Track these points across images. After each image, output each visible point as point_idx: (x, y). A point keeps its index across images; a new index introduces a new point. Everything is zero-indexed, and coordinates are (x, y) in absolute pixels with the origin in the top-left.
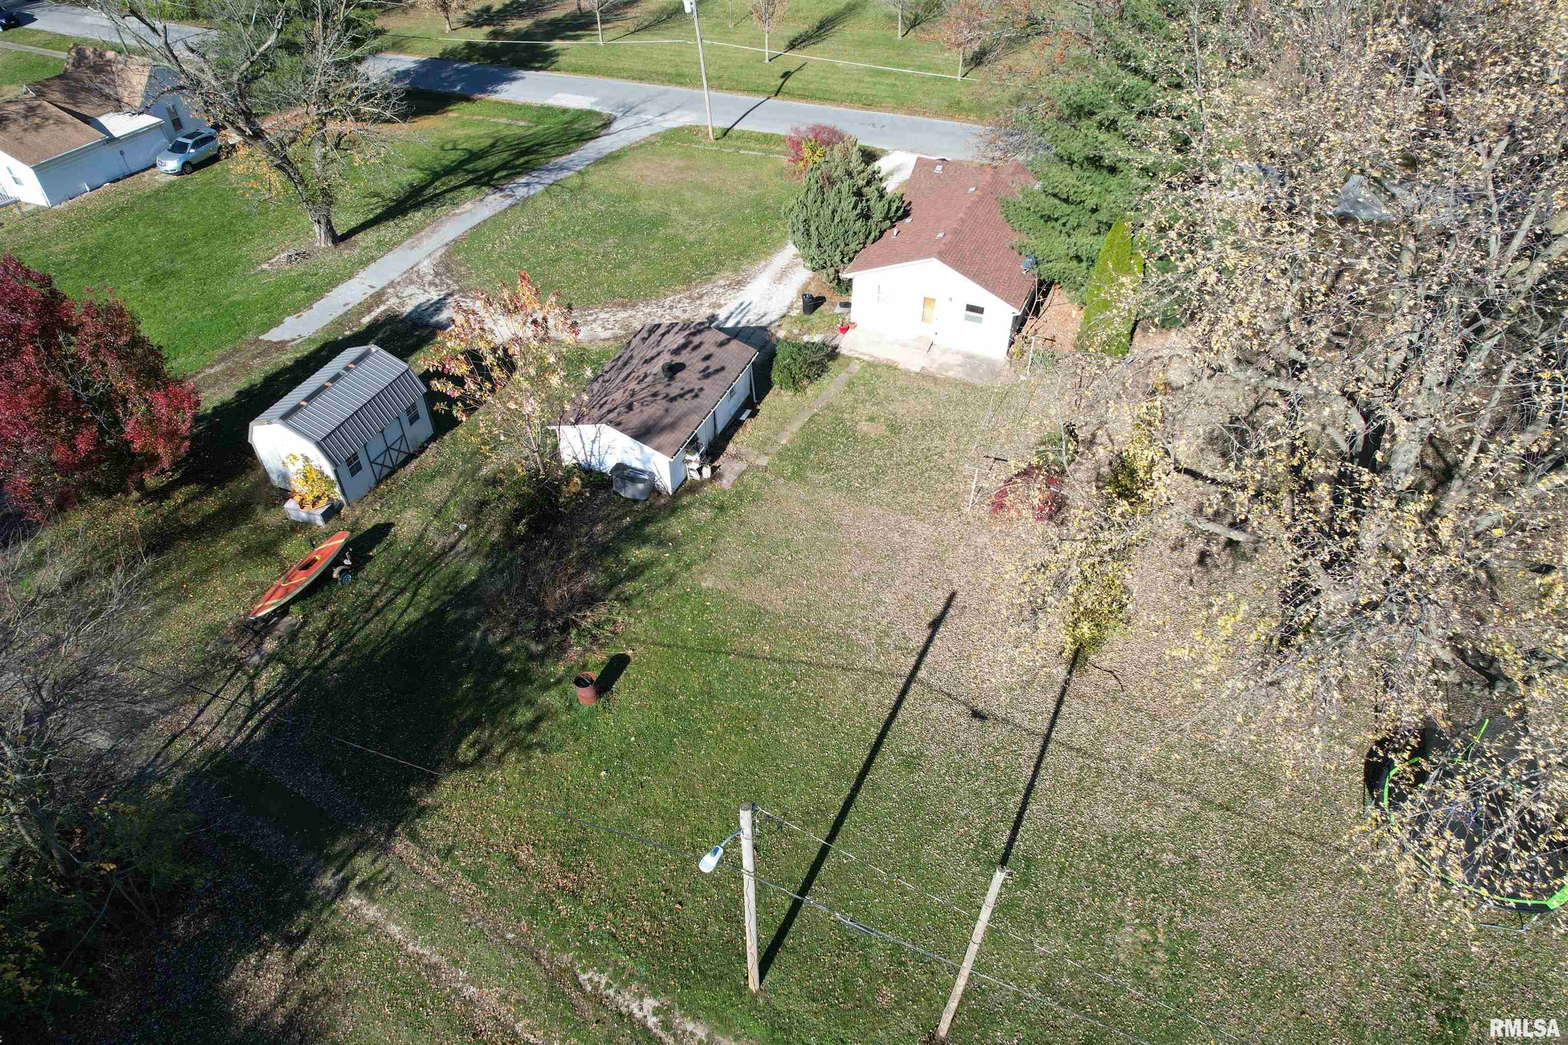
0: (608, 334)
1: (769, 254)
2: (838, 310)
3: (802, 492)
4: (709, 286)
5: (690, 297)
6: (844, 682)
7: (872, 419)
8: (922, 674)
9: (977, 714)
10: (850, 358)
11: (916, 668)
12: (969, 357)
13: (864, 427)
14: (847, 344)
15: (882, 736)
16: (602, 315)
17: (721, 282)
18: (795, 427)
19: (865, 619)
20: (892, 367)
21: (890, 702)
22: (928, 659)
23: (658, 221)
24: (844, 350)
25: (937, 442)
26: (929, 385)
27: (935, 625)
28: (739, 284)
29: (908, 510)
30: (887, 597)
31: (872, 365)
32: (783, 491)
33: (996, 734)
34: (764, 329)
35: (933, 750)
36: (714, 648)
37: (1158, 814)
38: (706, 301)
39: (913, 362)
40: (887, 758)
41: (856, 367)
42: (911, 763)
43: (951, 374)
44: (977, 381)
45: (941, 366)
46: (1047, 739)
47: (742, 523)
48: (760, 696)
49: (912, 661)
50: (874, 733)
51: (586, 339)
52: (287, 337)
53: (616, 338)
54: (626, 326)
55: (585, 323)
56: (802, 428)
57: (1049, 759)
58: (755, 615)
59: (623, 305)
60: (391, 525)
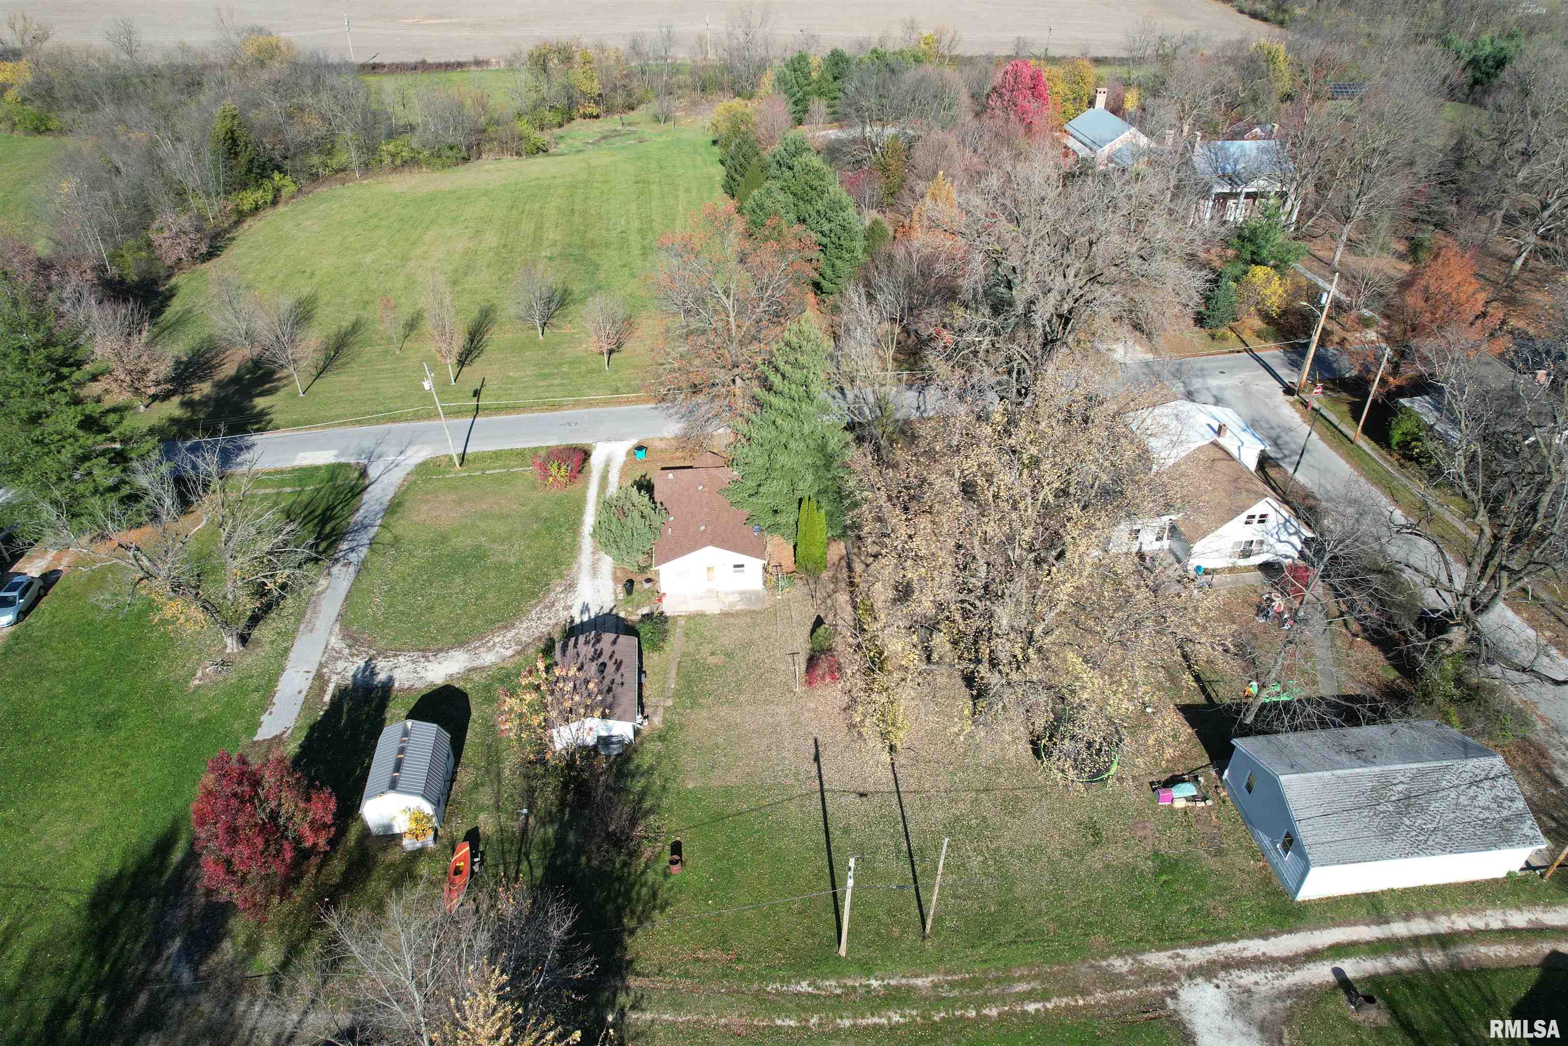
0: (510, 652)
1: (575, 557)
2: (647, 586)
3: (704, 713)
4: (553, 594)
5: (545, 607)
6: (792, 807)
7: (713, 654)
8: (826, 787)
9: (862, 795)
10: (674, 617)
11: (821, 784)
12: (742, 593)
13: (711, 660)
14: (668, 607)
15: (826, 824)
16: (497, 640)
17: (558, 589)
18: (673, 673)
19: (783, 771)
20: (702, 615)
21: (820, 807)
22: (824, 778)
23: (479, 555)
24: (668, 613)
25: (758, 655)
26: (732, 620)
27: (817, 759)
28: (571, 587)
29: (766, 702)
30: (786, 754)
31: (691, 617)
32: (693, 716)
33: (877, 800)
34: (609, 614)
35: (853, 820)
36: (718, 818)
37: (961, 805)
38: (559, 606)
39: (713, 608)
40: (835, 833)
41: (682, 622)
42: (846, 831)
43: (738, 608)
44: (754, 608)
45: (730, 605)
46: (898, 792)
47: (684, 745)
48: (758, 831)
49: (817, 782)
50: (821, 824)
51: (499, 661)
52: (276, 732)
53: (519, 653)
54: (518, 643)
55: (489, 650)
56: (677, 674)
57: (904, 802)
58: (727, 792)
59: (506, 627)
60: (477, 828)
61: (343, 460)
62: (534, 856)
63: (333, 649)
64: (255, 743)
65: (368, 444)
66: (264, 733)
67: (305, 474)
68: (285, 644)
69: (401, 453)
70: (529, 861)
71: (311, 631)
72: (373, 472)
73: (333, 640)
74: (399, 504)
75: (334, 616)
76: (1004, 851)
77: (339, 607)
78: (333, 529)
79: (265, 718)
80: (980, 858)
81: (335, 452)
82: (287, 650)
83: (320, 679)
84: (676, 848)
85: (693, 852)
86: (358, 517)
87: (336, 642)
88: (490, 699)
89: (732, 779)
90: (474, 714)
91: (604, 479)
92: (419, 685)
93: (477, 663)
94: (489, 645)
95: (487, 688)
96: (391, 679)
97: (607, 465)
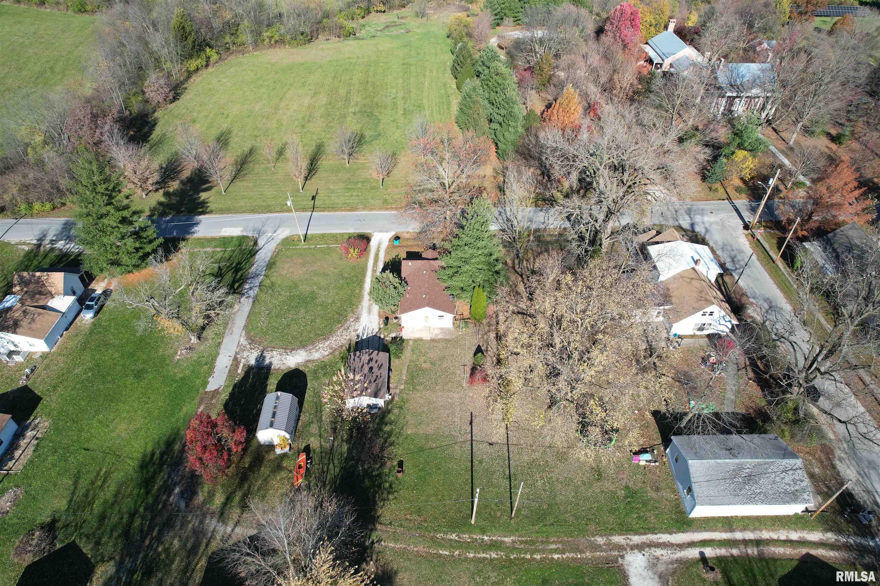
0: (326, 353)
1: (360, 302)
2: (395, 321)
3: (418, 395)
4: (349, 322)
5: (345, 329)
6: (457, 447)
7: (425, 362)
8: (474, 438)
9: (491, 444)
10: (407, 340)
11: (472, 437)
12: (442, 329)
13: (424, 366)
14: (405, 334)
15: (472, 457)
16: (321, 346)
17: (352, 320)
18: (405, 372)
19: (454, 428)
20: (421, 340)
21: (470, 448)
22: (473, 434)
23: (313, 296)
24: (404, 337)
25: (447, 364)
26: (435, 344)
27: (471, 423)
28: (357, 319)
29: (449, 391)
30: (456, 420)
31: (416, 341)
32: (413, 395)
33: (496, 448)
34: (375, 335)
35: (485, 457)
36: (422, 450)
37: (537, 454)
38: (352, 329)
39: (427, 336)
40: (475, 462)
41: (411, 343)
42: (481, 462)
43: (439, 337)
44: (447, 337)
45: (436, 335)
46: (508, 444)
47: (408, 410)
48: (439, 458)
49: (470, 435)
50: (469, 457)
51: (321, 357)
52: (216, 387)
53: (331, 354)
54: (331, 348)
55: (317, 351)
56: (407, 372)
57: (510, 449)
58: (427, 437)
59: (325, 339)
60: (309, 445)
61: (245, 234)
62: (336, 461)
63: (242, 345)
64: (206, 392)
65: (259, 225)
66: (211, 387)
67: (225, 241)
68: (219, 340)
69: (275, 232)
70: (333, 464)
71: (231, 334)
72: (261, 242)
73: (242, 339)
74: (274, 263)
75: (242, 327)
76: (554, 479)
77: (244, 322)
78: (241, 276)
79: (210, 379)
80: (542, 481)
81: (241, 229)
82: (220, 344)
83: (236, 361)
84: (401, 464)
85: (408, 466)
86: (253, 269)
87: (243, 341)
88: (316, 378)
89: (430, 430)
90: (309, 386)
91: (377, 255)
92: (283, 367)
93: (311, 358)
94: (317, 348)
95: (315, 372)
96: (271, 363)
97: (379, 247)
